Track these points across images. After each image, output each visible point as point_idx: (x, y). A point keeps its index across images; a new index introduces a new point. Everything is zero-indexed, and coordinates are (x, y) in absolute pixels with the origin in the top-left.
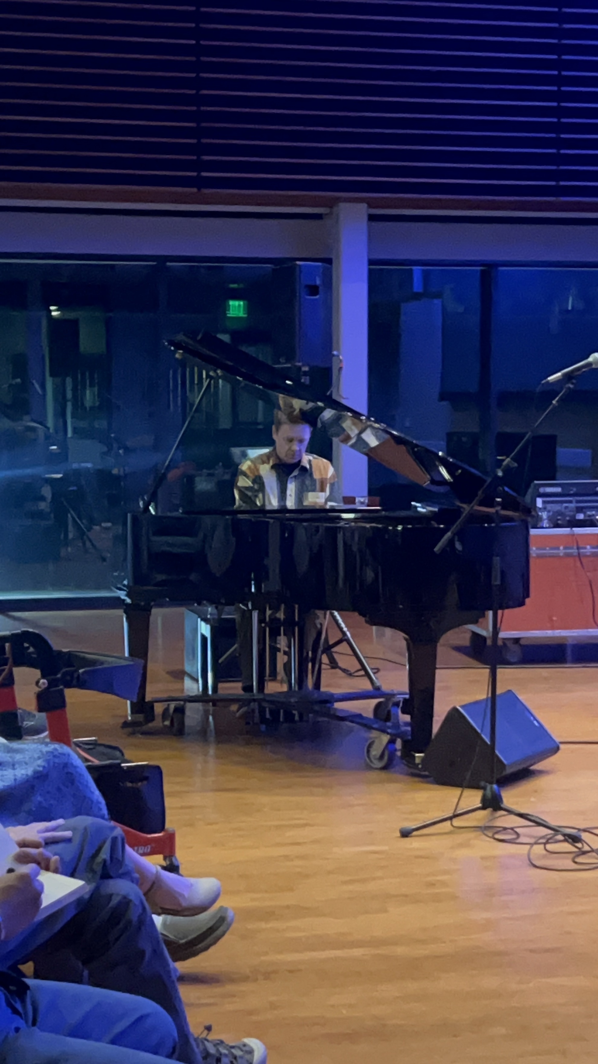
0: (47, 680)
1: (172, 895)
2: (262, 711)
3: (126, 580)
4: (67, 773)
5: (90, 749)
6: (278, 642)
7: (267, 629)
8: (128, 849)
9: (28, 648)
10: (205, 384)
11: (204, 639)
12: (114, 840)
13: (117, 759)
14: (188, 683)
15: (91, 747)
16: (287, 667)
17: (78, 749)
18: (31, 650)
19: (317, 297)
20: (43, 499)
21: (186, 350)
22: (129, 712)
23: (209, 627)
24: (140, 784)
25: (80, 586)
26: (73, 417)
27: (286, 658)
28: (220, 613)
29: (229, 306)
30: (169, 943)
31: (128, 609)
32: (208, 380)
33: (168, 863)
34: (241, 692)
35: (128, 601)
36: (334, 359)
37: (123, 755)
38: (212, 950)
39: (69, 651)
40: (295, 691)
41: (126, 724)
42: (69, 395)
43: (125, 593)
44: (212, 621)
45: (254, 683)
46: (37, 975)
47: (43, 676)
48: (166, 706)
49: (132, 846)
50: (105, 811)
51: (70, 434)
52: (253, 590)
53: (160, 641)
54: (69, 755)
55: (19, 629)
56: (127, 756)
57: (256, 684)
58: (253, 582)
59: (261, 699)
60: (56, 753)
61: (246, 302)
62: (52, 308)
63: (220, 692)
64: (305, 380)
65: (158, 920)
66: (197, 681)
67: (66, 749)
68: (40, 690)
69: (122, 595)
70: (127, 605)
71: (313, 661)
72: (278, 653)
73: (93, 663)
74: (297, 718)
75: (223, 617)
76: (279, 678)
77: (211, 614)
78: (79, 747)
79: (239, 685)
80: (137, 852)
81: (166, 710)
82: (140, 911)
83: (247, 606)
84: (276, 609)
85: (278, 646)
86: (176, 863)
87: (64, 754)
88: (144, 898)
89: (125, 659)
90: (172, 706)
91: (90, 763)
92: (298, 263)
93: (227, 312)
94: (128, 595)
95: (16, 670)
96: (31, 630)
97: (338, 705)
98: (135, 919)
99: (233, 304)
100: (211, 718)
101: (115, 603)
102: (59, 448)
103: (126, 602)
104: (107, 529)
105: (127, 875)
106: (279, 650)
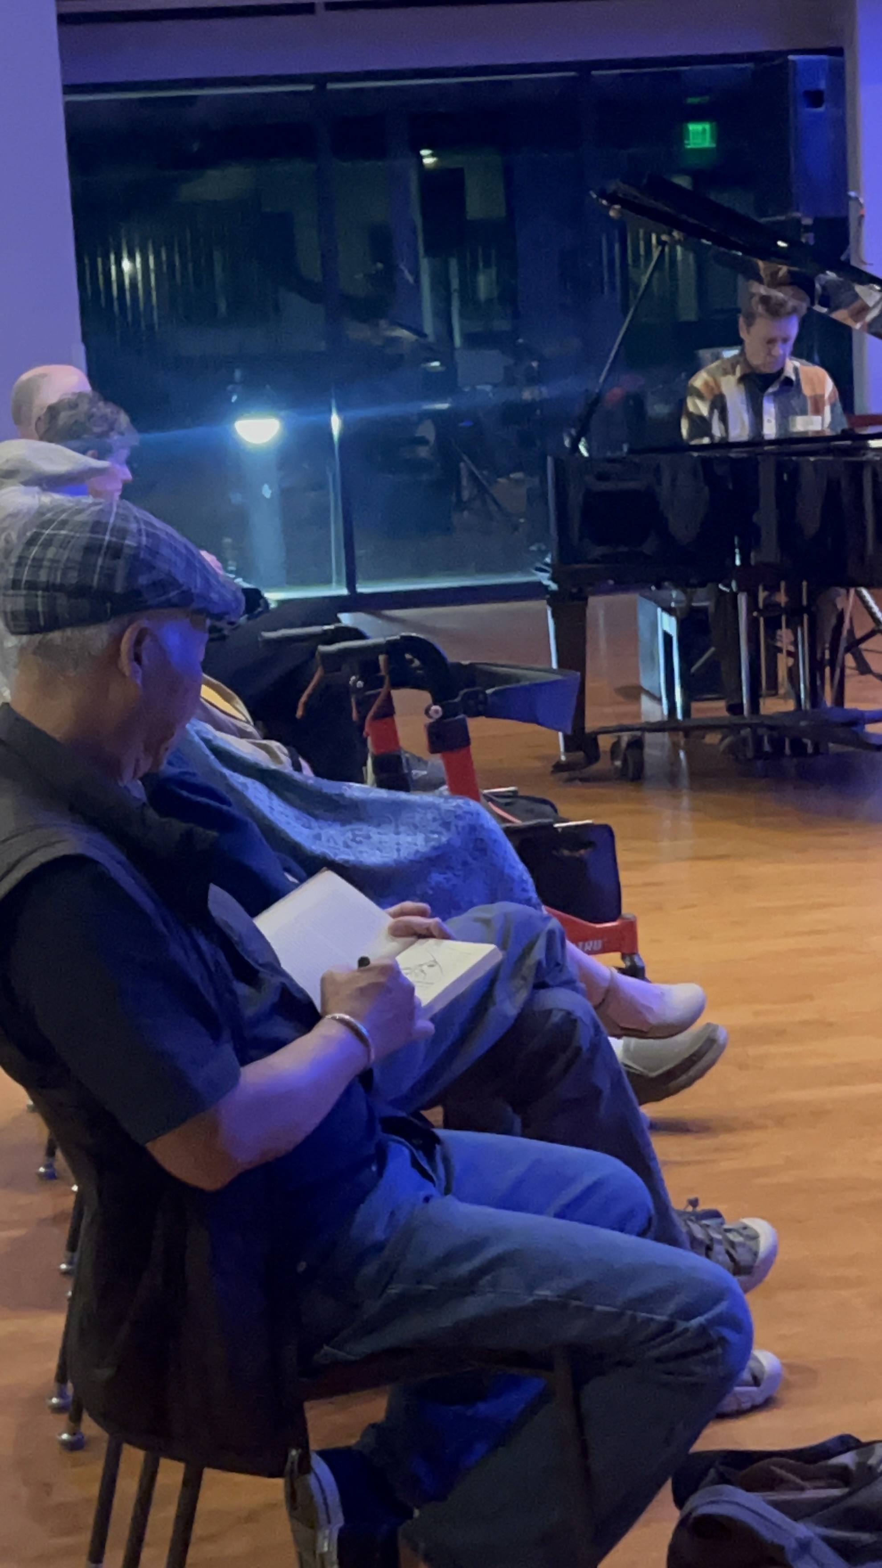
0: (442, 706)
1: (634, 1009)
2: (759, 742)
3: (550, 555)
4: (476, 840)
5: (507, 804)
6: (778, 638)
7: (762, 620)
8: (570, 945)
9: (412, 661)
10: (656, 254)
11: (667, 638)
12: (551, 934)
13: (548, 817)
14: (646, 703)
15: (509, 802)
16: (793, 674)
17: (490, 804)
18: (417, 663)
19: (821, 109)
20: (423, 441)
21: (627, 204)
22: (562, 748)
23: (673, 620)
24: (582, 852)
25: (483, 569)
26: (462, 315)
27: (791, 661)
28: (690, 600)
29: (688, 130)
30: (634, 1077)
31: (555, 600)
32: (660, 248)
33: (628, 963)
34: (725, 714)
35: (554, 586)
36: (852, 204)
37: (556, 811)
38: (698, 1086)
39: (471, 665)
40: (806, 711)
41: (559, 767)
42: (455, 284)
43: (547, 575)
44: (678, 613)
45: (745, 701)
46: (447, 1125)
47: (435, 703)
48: (615, 740)
49: (575, 941)
50: (533, 895)
51: (458, 341)
52: (738, 562)
53: (603, 644)
54: (478, 814)
55: (396, 633)
56: (562, 813)
57: (747, 701)
58: (737, 551)
59: (756, 724)
60: (459, 812)
61: (714, 124)
62: (424, 152)
63: (694, 715)
64: (808, 238)
65: (617, 1045)
66: (660, 700)
67: (474, 805)
68: (431, 721)
69: (544, 578)
70: (553, 593)
71: (832, 663)
72: (779, 656)
73: (507, 679)
74: (810, 750)
75: (694, 604)
76: (782, 691)
77: (676, 602)
78: (491, 800)
79: (722, 704)
80: (583, 949)
81: (616, 745)
82: (592, 1031)
83: (728, 585)
84: (773, 589)
85: (779, 644)
86: (639, 964)
87: (471, 814)
88: (594, 1013)
89: (552, 671)
90: (626, 737)
91: (508, 825)
92: (791, 57)
93: (686, 142)
94: (553, 579)
95: (395, 693)
96: (414, 634)
97: (870, 728)
98: (585, 1045)
99: (694, 128)
100: (682, 755)
101: (534, 591)
102: (442, 364)
103: (549, 589)
104: (517, 481)
105: (569, 984)
106: (780, 650)
